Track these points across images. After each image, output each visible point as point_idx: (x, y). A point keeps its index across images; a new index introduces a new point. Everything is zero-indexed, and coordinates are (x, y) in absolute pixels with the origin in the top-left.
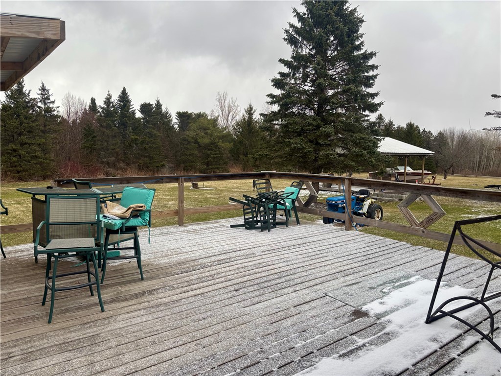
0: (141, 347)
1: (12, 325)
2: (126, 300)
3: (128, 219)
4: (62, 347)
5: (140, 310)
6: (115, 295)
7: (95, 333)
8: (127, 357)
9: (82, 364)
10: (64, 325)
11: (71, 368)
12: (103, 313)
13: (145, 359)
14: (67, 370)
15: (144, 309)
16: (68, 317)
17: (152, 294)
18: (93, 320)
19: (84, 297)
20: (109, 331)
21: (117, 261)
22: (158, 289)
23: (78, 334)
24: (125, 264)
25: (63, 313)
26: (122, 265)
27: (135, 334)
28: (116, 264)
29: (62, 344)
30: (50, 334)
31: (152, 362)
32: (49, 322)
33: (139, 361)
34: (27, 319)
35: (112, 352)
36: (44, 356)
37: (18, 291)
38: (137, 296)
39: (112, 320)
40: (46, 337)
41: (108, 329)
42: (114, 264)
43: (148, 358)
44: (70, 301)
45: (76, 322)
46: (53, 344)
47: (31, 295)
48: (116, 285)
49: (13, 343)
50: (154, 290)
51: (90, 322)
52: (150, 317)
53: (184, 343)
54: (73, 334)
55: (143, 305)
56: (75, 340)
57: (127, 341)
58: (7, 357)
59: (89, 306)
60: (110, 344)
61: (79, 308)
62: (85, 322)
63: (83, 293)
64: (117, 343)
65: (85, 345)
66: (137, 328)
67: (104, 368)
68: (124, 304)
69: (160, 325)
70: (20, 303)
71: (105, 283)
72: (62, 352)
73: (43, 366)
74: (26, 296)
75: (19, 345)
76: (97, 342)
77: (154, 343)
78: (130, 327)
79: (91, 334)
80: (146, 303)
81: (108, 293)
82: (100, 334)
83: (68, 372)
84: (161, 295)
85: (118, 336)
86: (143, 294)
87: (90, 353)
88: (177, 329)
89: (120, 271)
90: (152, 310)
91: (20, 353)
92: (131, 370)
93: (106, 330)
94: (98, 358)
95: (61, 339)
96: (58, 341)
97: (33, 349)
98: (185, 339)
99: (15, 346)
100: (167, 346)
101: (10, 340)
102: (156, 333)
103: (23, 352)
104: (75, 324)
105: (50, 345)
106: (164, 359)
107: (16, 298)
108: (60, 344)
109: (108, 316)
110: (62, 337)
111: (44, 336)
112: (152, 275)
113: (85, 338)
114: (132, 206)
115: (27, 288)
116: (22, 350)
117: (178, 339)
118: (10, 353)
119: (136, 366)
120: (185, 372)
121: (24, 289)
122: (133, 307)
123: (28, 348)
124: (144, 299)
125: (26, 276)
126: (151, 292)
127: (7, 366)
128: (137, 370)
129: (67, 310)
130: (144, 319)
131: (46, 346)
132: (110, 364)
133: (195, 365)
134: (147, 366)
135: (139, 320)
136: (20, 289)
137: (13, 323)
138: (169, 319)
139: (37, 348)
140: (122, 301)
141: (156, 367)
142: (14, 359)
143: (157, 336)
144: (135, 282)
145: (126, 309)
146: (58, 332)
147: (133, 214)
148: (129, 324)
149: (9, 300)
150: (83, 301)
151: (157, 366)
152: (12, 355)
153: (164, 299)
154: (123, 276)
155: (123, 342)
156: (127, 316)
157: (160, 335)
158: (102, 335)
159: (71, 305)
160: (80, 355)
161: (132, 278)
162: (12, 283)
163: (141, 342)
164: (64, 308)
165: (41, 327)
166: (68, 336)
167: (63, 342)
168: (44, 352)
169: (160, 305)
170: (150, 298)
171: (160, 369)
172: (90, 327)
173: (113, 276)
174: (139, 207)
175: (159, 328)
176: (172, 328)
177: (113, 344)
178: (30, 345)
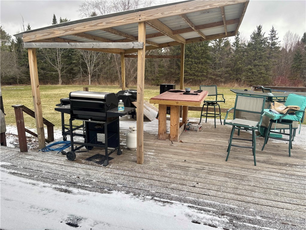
0: (267, 193)
1: (210, 156)
2: (272, 164)
3: (285, 115)
4: (226, 175)
5: (278, 173)
6: (267, 159)
7: (245, 175)
8: (256, 194)
9: (231, 187)
10: (232, 165)
11: (226, 186)
12: (255, 167)
13: (266, 200)
14: (223, 186)
15: (281, 173)
16: (236, 162)
17: (291, 167)
18: (247, 168)
19: (249, 155)
20: (253, 177)
21: (279, 140)
22: (298, 165)
23: (237, 171)
24: (283, 144)
25: (235, 159)
26: (280, 144)
27: (268, 185)
28: (277, 142)
29: (227, 173)
30: (224, 166)
31: (270, 204)
32: (226, 160)
33: (262, 200)
34: (217, 155)
35: (250, 188)
36: (217, 175)
37: (220, 142)
38: (281, 164)
39: (258, 172)
40: (221, 167)
41: (253, 176)
42: (276, 142)
43: (268, 201)
44: (241, 154)
45: (239, 165)
46: (223, 171)
47: (224, 145)
48: (271, 154)
49: (207, 164)
50: (295, 165)
51: (246, 168)
52: (283, 179)
53: (297, 204)
54: (234, 171)
55: (282, 171)
56: (234, 174)
57: (261, 186)
58: (202, 169)
59: (249, 160)
60: (250, 183)
61: (244, 159)
62: (243, 167)
63: (249, 152)
64: (254, 185)
65: (237, 178)
66: (270, 182)
67: (241, 193)
68: (270, 166)
69: (287, 187)
70: (218, 147)
71: (264, 151)
72: (225, 176)
73: (214, 179)
74: (222, 145)
75: (209, 166)
76: (244, 179)
77: (277, 195)
78: (266, 180)
79: (243, 175)
80: (284, 171)
81: (263, 157)
82: (248, 176)
83: (223, 187)
84: (298, 170)
85: (257, 181)
86: (286, 165)
87: (238, 183)
88: (297, 194)
89: (278, 147)
90: (286, 176)
91: (208, 169)
92: (255, 202)
93: (252, 175)
94: (241, 187)
95: (227, 170)
96: (226, 171)
97: (214, 170)
98: (299, 202)
99: (207, 165)
100: (284, 200)
101: (206, 162)
102: (281, 190)
103: (209, 169)
104: (237, 166)
105: (221, 171)
106: (278, 206)
107: (217, 144)
108: (226, 173)
109: (257, 169)
110: (229, 170)
111: (221, 166)
112: (298, 156)
113: (239, 175)
114: (289, 106)
115: (224, 141)
116: (209, 168)
117: (295, 200)
118: (204, 168)
119: (259, 201)
120: (288, 220)
121: (223, 141)
122: (274, 170)
123: (212, 169)
124: (284, 168)
125: (226, 136)
126: (291, 165)
127: (200, 172)
128: (259, 203)
129: (237, 158)
130: (278, 179)
131: (219, 171)
132: (245, 193)
133: (297, 219)
134: (265, 205)
135: (274, 178)
136: (221, 141)
137: (211, 155)
138: (295, 186)
139: (215, 170)
140: (269, 164)
141: (270, 208)
142: (204, 171)
143: (281, 192)
144: (284, 156)
145: (269, 169)
146: (228, 167)
147: (290, 112)
148: (267, 178)
149: (214, 144)
150: (247, 156)
151: (272, 208)
152: (204, 169)
153: (299, 173)
154: (278, 150)
155: (258, 186)
156: (268, 173)
157: (284, 192)
158: (249, 177)
159: (241, 156)
160: (233, 182)
161: (283, 153)
162: (219, 137)
163: (269, 190)
164: (236, 156)
165: (222, 162)
166: (232, 170)
167: (228, 172)
168: (217, 173)
169: (294, 175)
170: (290, 168)
171: (272, 210)
172: (245, 171)
173: (272, 148)
174: (295, 108)
175: (285, 188)
176: (294, 192)
177: (252, 184)
178: (213, 168)
